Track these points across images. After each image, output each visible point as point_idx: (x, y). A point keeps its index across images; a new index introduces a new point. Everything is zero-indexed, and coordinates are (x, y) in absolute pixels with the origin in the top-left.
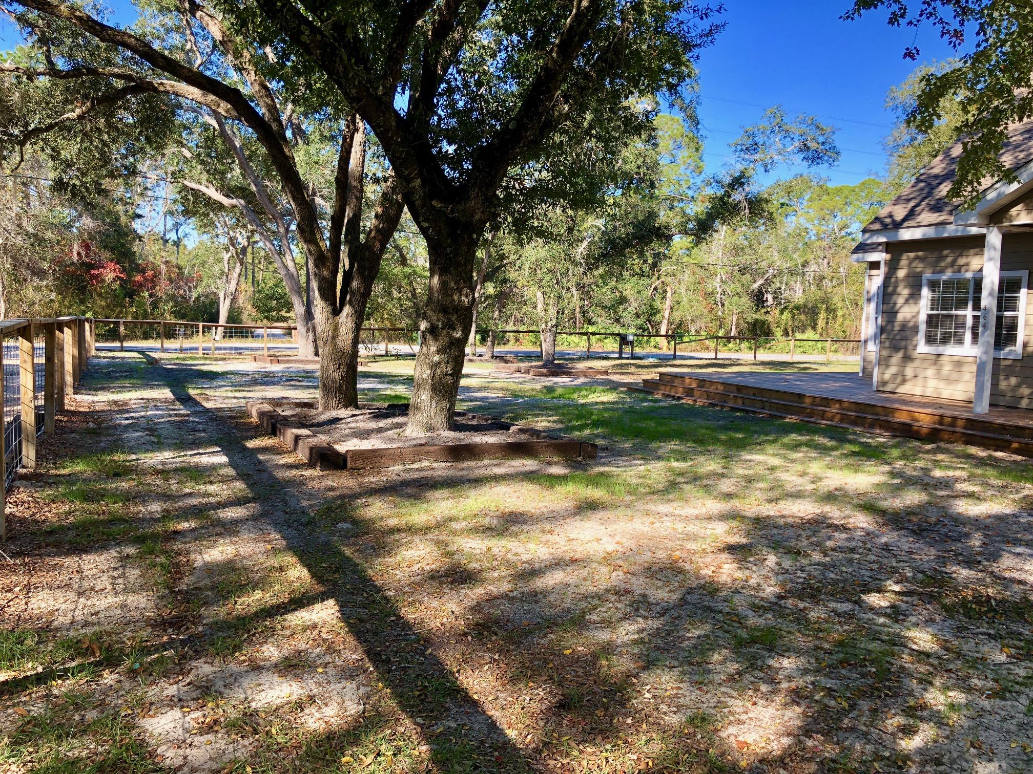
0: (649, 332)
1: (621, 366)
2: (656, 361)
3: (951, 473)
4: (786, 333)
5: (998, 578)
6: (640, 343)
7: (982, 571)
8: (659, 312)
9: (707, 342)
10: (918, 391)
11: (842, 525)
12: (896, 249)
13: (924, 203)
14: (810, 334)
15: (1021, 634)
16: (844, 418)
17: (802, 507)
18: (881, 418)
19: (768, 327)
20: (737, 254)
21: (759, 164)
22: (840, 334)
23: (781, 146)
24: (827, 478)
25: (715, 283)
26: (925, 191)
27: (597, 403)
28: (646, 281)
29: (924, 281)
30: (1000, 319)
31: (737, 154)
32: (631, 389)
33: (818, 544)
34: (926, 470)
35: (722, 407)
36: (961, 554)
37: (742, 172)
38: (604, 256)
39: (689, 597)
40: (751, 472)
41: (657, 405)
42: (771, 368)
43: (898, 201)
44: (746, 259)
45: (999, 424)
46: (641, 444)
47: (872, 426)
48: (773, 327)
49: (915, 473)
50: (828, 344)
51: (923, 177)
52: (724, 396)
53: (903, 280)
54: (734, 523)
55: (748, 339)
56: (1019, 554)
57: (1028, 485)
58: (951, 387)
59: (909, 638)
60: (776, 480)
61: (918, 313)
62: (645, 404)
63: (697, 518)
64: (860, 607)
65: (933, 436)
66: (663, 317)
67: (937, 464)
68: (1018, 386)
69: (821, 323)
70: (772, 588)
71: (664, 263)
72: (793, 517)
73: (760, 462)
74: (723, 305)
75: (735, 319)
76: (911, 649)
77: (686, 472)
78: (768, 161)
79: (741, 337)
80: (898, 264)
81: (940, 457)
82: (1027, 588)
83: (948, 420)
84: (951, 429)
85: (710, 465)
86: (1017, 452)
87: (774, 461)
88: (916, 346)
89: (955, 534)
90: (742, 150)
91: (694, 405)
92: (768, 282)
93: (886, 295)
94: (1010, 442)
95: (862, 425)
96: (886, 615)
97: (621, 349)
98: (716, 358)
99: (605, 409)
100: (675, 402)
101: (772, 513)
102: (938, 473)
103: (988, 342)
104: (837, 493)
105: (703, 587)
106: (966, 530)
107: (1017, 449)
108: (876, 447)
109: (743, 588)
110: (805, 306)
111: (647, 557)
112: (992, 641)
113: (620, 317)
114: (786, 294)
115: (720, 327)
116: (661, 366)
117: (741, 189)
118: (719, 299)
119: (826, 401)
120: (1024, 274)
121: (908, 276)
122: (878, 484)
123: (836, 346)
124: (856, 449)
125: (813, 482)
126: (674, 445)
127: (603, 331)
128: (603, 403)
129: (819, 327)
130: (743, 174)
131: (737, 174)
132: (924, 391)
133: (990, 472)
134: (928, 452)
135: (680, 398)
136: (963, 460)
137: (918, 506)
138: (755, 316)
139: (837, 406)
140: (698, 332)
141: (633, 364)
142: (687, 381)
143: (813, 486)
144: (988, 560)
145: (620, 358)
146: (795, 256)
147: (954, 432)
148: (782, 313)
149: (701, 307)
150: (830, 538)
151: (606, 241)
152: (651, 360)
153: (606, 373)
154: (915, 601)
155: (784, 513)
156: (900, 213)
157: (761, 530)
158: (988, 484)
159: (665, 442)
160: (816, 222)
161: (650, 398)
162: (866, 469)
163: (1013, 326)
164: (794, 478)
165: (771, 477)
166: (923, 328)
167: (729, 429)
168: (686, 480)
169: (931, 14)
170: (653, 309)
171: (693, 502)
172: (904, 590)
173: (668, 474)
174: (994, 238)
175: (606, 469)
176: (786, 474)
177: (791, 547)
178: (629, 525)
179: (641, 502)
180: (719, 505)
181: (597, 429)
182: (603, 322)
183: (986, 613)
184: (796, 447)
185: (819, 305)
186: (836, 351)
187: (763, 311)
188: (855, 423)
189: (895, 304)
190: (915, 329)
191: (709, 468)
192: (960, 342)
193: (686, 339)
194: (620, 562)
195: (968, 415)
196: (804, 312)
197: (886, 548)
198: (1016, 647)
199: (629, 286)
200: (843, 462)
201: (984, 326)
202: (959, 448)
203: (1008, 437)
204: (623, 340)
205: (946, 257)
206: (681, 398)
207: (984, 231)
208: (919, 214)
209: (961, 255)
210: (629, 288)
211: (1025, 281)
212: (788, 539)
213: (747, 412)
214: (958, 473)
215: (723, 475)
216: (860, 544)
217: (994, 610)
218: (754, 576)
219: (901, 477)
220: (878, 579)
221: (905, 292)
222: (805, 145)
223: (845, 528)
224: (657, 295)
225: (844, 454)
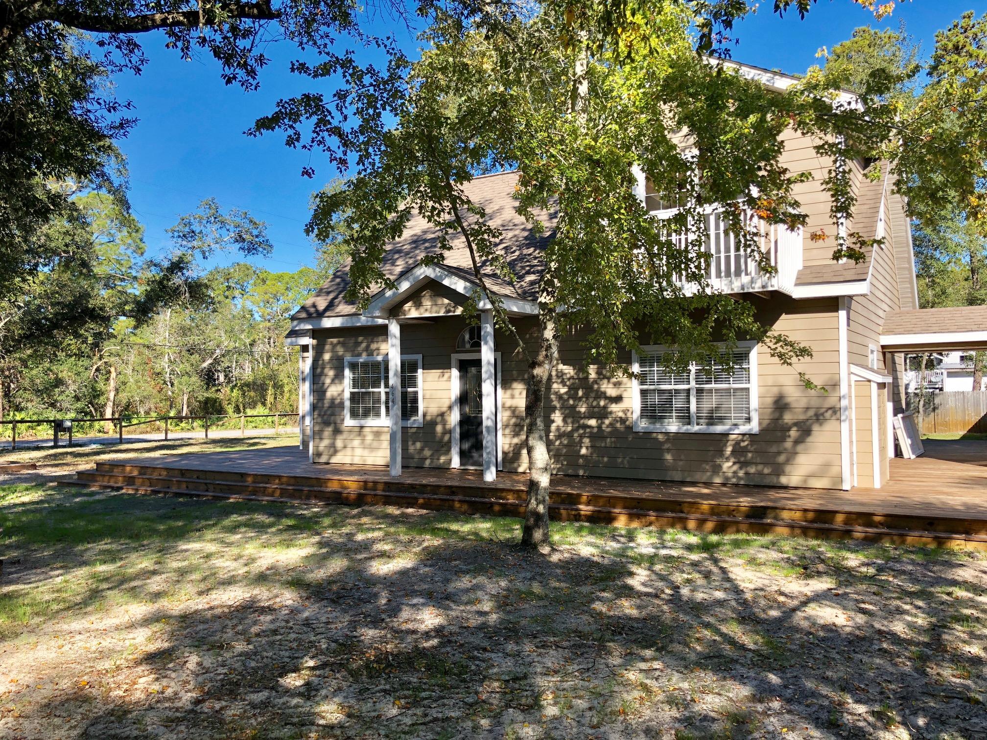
0: (92, 416)
1: (55, 456)
2: (99, 446)
3: (370, 535)
4: (237, 410)
5: (396, 632)
6: (82, 427)
7: (385, 628)
8: (103, 394)
9: (158, 423)
10: (347, 460)
11: (268, 607)
12: (321, 335)
13: (341, 296)
14: (260, 410)
15: (410, 683)
16: (284, 493)
17: (232, 594)
18: (316, 489)
19: (220, 405)
20: (185, 335)
21: (197, 251)
22: (288, 408)
23: (218, 236)
24: (260, 558)
25: (162, 363)
26: (342, 285)
27: (15, 505)
28: (86, 362)
29: (346, 364)
30: (404, 395)
31: (175, 240)
32: (62, 482)
33: (244, 632)
34: (350, 536)
35: (166, 493)
36: (370, 615)
37: (180, 258)
38: (27, 337)
39: (92, 729)
40: (186, 563)
41: (91, 499)
42: (221, 446)
43: (320, 292)
44: (193, 339)
45: (409, 484)
46: (63, 549)
47: (308, 497)
48: (225, 404)
49: (341, 540)
50: (276, 418)
51: (339, 273)
52: (167, 482)
53: (329, 363)
54: (156, 627)
55: (200, 418)
56: (414, 605)
57: (428, 537)
58: (373, 454)
59: (318, 714)
60: (210, 568)
61: (343, 391)
62: (77, 500)
63: (117, 628)
64: (277, 692)
65: (359, 501)
66: (108, 399)
67: (360, 528)
68: (422, 449)
69: (270, 399)
70: (189, 694)
71: (106, 343)
72: (222, 606)
73: (196, 551)
74: (172, 385)
75: (186, 398)
76: (318, 725)
77: (112, 576)
78: (206, 249)
79: (193, 415)
80: (323, 348)
81: (365, 520)
82: (419, 636)
83: (371, 484)
84: (373, 493)
85: (143, 562)
86: (422, 507)
87: (211, 547)
88: (343, 420)
89: (366, 596)
90: (179, 236)
91: (136, 494)
92: (217, 361)
93: (316, 376)
94: (416, 499)
95: (300, 498)
96: (300, 695)
97: (56, 435)
98: (166, 440)
99: (25, 512)
100: (113, 494)
101: (200, 607)
102: (360, 537)
103: (397, 415)
104: (268, 572)
105: (111, 713)
106: (375, 590)
107: (422, 504)
108: (310, 518)
109: (158, 702)
110: (254, 383)
111: (47, 691)
112: (388, 696)
113: (56, 401)
114: (236, 373)
115: (171, 407)
116: (104, 453)
117: (179, 274)
118: (167, 379)
119: (268, 478)
120: (419, 357)
121: (331, 359)
122: (307, 557)
123: (285, 419)
124: (291, 522)
125: (246, 565)
126: (104, 545)
127: (35, 418)
128: (23, 504)
129: (268, 402)
130: (181, 260)
131: (175, 259)
132: (352, 460)
133: (402, 529)
134: (354, 517)
135: (119, 489)
136: (381, 521)
137: (339, 574)
138: (206, 395)
139: (277, 481)
140: (147, 413)
141: (71, 453)
142: (128, 469)
143: (246, 569)
144: (390, 616)
145: (56, 446)
146: (243, 337)
147: (375, 495)
148: (232, 390)
149: (149, 387)
150: (255, 623)
151: (29, 321)
152: (94, 446)
153: (34, 467)
154: (327, 671)
155: (212, 604)
156: (322, 304)
157: (185, 628)
158: (398, 541)
159: (94, 542)
160: (262, 304)
161: (85, 491)
162: (297, 543)
163: (415, 400)
164: (228, 563)
165: (205, 566)
166: (347, 404)
167: (170, 518)
168: (110, 586)
169: (321, 142)
170: (96, 391)
171: (116, 609)
172: (319, 663)
173: (90, 582)
174: (394, 329)
175: (12, 588)
176: (221, 560)
177: (216, 642)
178: (31, 655)
179: (50, 623)
180: (144, 608)
181: (10, 537)
182: (34, 407)
183: (384, 669)
184: (234, 529)
185: (267, 382)
186: (285, 424)
187: (214, 389)
188: (292, 496)
189: (324, 384)
190: (341, 405)
191: (140, 566)
192: (378, 414)
193: (135, 421)
194: (12, 706)
195: (386, 479)
196: (253, 388)
197: (307, 623)
198: (405, 697)
199: (65, 367)
200: (277, 539)
201: (393, 402)
202: (379, 509)
203: (416, 495)
204: (58, 426)
205: (362, 342)
206: (121, 488)
207: (386, 322)
208: (338, 306)
209: (372, 342)
210: (65, 370)
211: (420, 363)
212: (213, 633)
213: (191, 496)
214: (376, 534)
215: (154, 573)
216: (283, 624)
217: (391, 665)
218: (172, 684)
219: (329, 545)
220: (297, 658)
221: (331, 373)
222: (240, 236)
223: (270, 610)
224: (100, 376)
225: (280, 530)
